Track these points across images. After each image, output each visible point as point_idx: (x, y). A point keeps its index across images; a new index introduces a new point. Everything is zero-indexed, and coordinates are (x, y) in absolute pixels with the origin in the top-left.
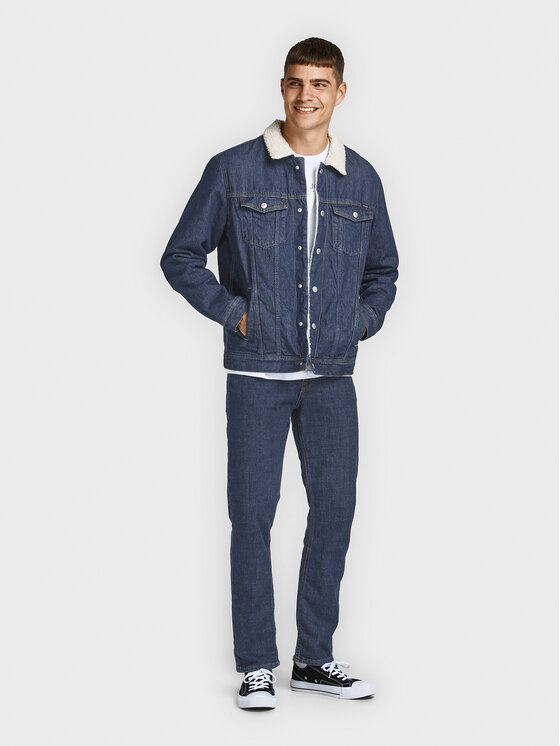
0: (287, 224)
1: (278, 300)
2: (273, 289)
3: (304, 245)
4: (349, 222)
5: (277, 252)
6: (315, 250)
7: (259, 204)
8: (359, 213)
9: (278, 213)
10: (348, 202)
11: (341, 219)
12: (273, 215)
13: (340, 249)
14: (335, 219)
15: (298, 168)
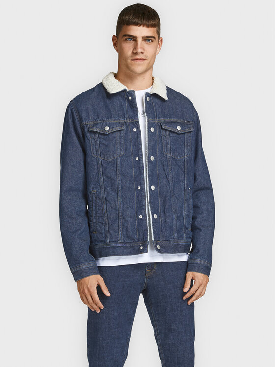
0: (126, 141)
1: (120, 200)
2: (116, 192)
3: (140, 156)
4: (175, 135)
5: (119, 162)
6: (149, 158)
7: (102, 128)
8: (182, 127)
9: (118, 133)
10: (173, 120)
11: (168, 133)
12: (114, 135)
13: (169, 155)
14: (163, 132)
15: (130, 98)
